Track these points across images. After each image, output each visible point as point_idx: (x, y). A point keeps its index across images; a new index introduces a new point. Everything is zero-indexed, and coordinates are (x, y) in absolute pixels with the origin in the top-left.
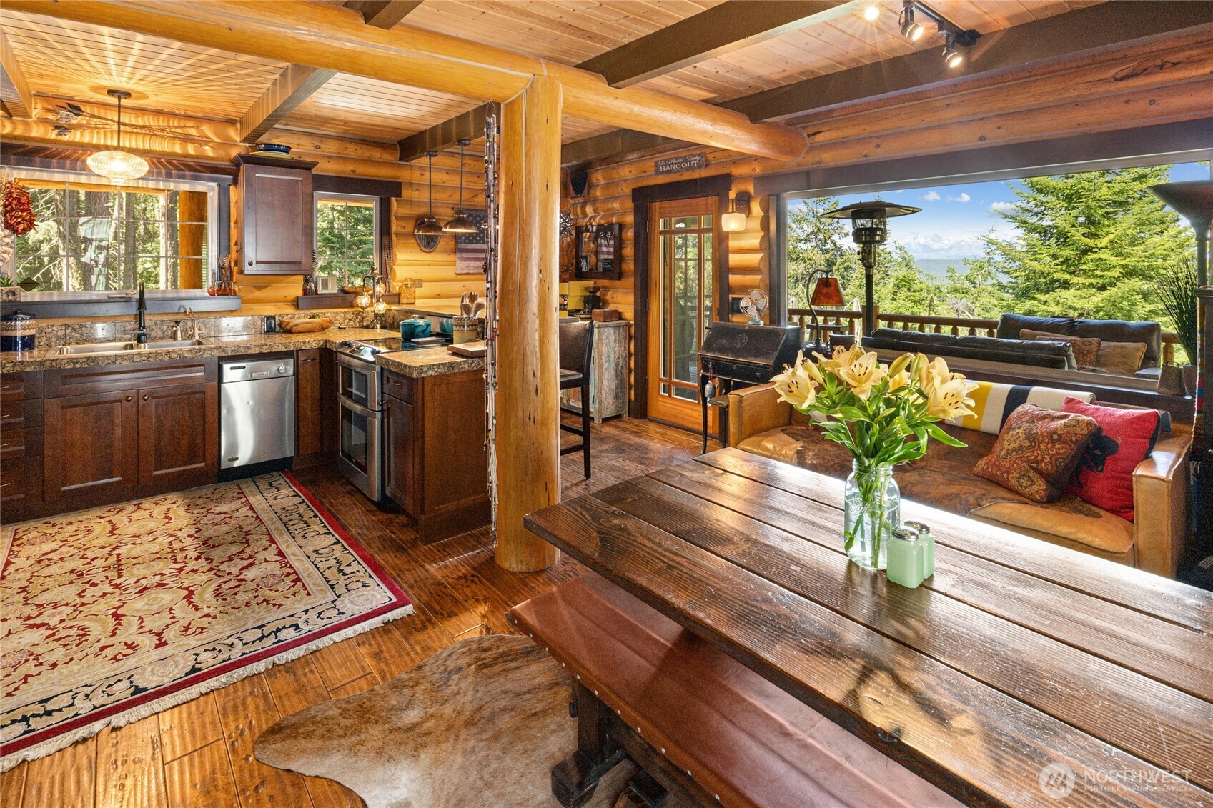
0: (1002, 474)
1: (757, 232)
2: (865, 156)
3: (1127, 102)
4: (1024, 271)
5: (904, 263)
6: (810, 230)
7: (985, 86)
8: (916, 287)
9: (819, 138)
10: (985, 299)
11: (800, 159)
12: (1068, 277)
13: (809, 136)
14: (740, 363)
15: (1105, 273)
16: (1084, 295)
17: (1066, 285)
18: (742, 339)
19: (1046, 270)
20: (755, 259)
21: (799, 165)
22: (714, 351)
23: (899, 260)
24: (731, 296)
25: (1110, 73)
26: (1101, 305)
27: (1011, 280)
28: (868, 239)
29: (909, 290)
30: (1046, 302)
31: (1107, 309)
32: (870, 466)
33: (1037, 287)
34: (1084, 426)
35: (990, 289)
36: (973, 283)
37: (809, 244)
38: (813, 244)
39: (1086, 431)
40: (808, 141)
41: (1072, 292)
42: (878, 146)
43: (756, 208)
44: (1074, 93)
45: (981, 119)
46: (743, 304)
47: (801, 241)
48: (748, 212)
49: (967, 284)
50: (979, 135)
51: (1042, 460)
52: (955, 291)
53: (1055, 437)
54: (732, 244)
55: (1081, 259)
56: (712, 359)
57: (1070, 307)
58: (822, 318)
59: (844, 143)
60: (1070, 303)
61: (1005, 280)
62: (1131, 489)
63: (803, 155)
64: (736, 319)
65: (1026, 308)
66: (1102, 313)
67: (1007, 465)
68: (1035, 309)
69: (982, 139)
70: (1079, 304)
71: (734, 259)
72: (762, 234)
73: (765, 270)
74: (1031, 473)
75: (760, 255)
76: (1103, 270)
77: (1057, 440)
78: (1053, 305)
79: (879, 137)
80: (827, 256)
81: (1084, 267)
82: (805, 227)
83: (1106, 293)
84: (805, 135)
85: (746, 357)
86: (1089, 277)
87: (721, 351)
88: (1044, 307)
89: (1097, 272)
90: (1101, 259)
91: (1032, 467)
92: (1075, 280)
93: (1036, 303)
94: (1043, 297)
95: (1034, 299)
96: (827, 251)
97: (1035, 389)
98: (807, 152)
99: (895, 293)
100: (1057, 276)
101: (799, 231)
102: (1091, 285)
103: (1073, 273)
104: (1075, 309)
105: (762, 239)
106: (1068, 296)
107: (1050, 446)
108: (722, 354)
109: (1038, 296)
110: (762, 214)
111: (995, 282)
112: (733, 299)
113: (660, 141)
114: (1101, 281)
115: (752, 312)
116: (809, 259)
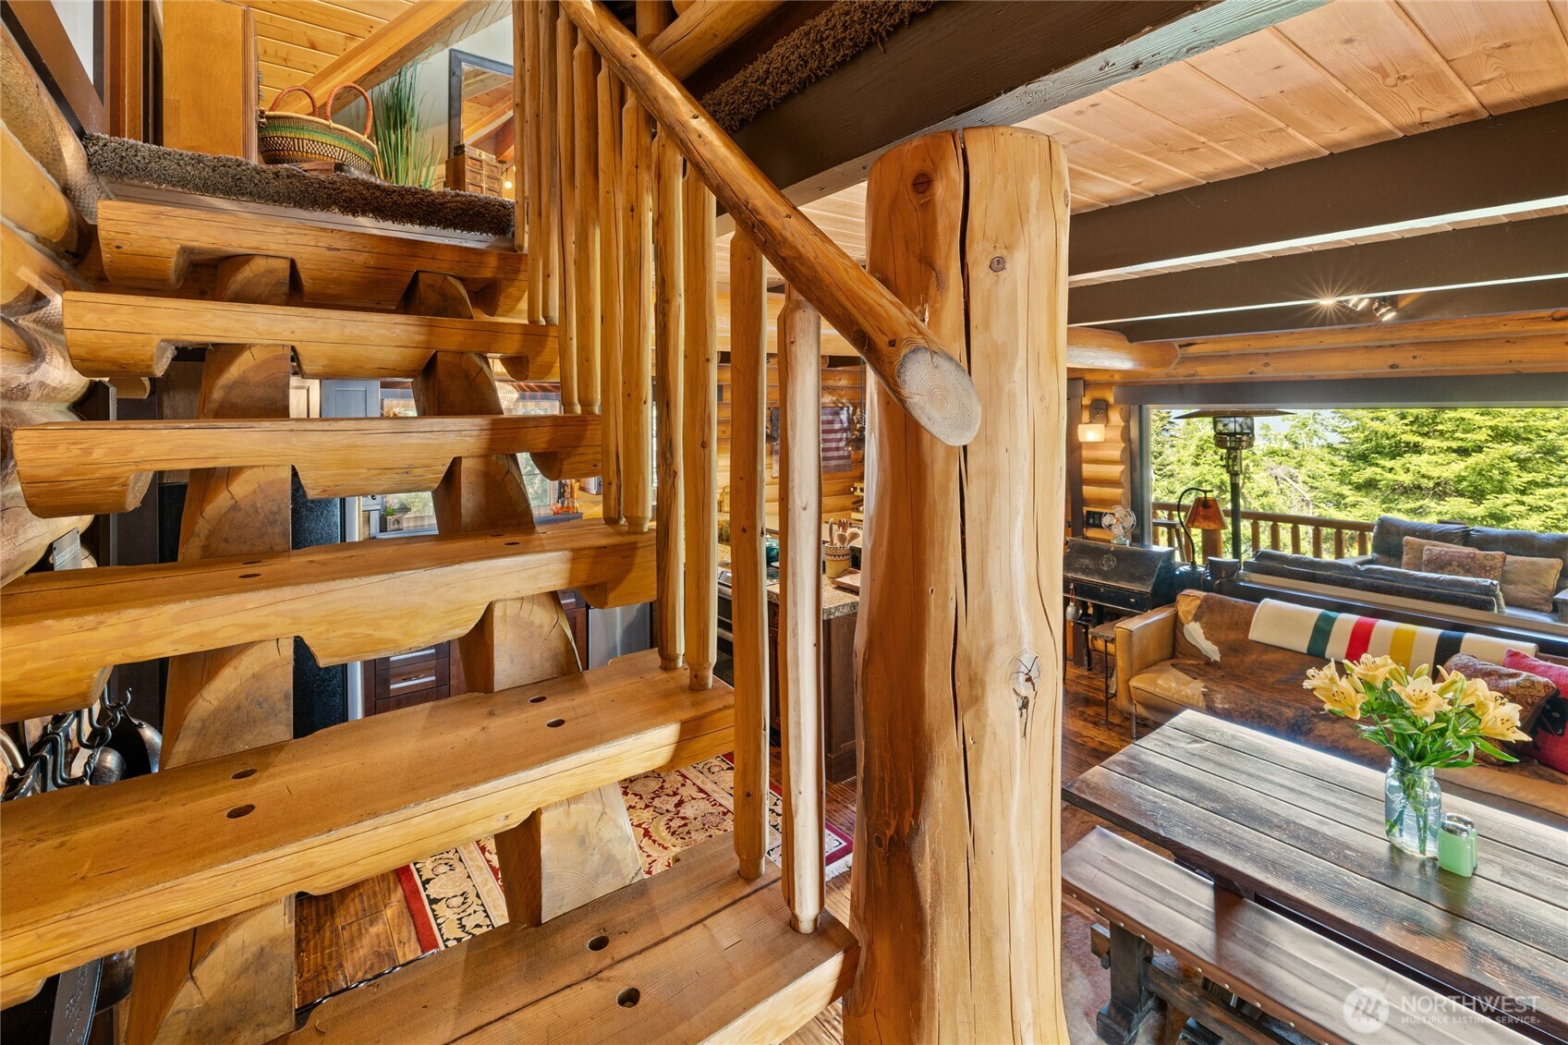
4: (1363, 432)
9: (1193, 349)
10: (1311, 465)
12: (1419, 439)
15: (1468, 435)
16: (1440, 461)
17: (1416, 449)
19: (1391, 431)
26: (1463, 474)
27: (1343, 440)
30: (1391, 470)
31: (1472, 478)
33: (1379, 450)
35: (1317, 451)
36: (1295, 443)
40: (1180, 351)
41: (1425, 457)
45: (1393, 346)
49: (1286, 445)
52: (1273, 453)
55: (1436, 417)
57: (1423, 476)
60: (1423, 471)
61: (1335, 439)
65: (1367, 476)
66: (1465, 483)
68: (1378, 477)
69: (1393, 367)
70: (1435, 472)
76: (1466, 431)
78: (1402, 472)
81: (1440, 427)
83: (1471, 460)
86: (1447, 439)
88: (1390, 476)
89: (1457, 435)
90: (1463, 419)
92: (1428, 443)
93: (1379, 470)
94: (1388, 463)
95: (1377, 465)
100: (1405, 438)
102: (1450, 449)
103: (1426, 435)
104: (1429, 478)
106: (1420, 462)
109: (1382, 462)
111: (1322, 442)
114: (1460, 443)
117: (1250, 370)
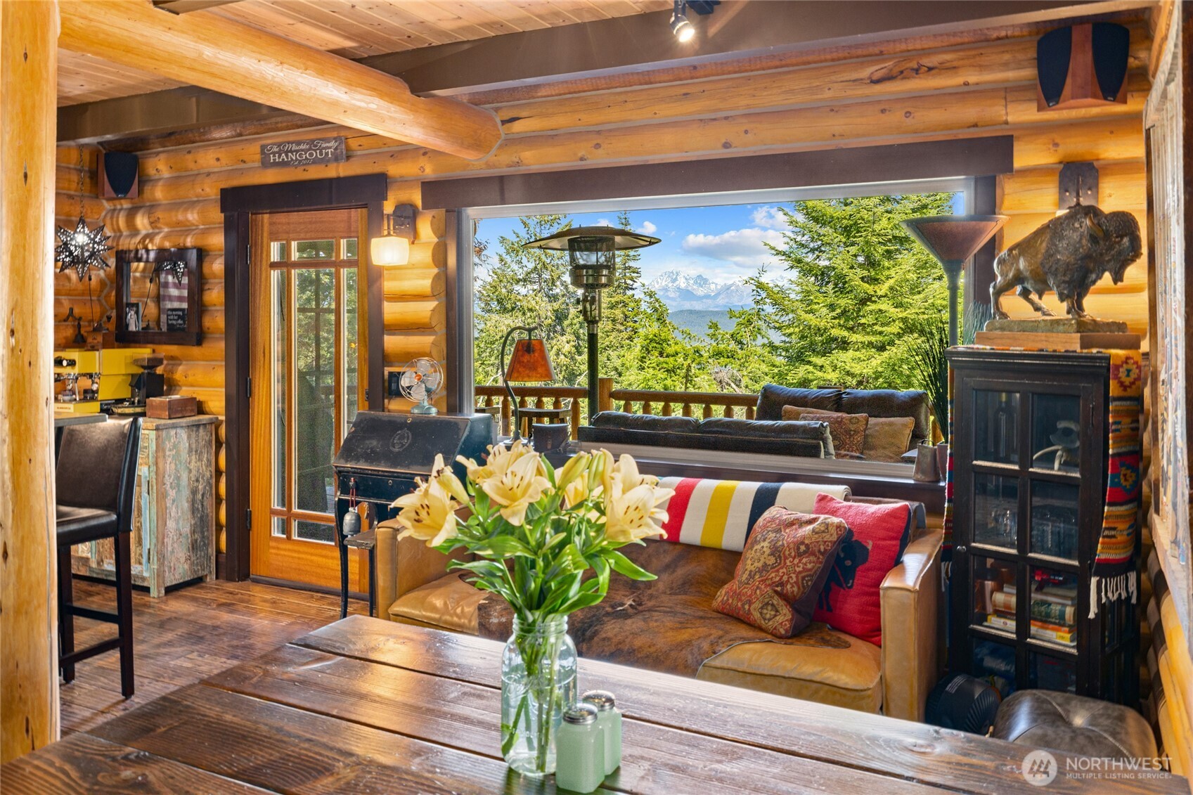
0: (743, 605)
1: (427, 267)
2: (582, 159)
3: (883, 111)
4: (798, 326)
5: (655, 316)
6: (531, 266)
7: (729, 73)
8: (670, 350)
9: (517, 127)
10: (756, 366)
11: (490, 157)
12: (845, 333)
13: (504, 122)
14: (399, 475)
15: (884, 329)
16: (863, 358)
17: (844, 345)
18: (402, 437)
19: (822, 324)
20: (425, 310)
21: (489, 166)
22: (357, 459)
23: (649, 311)
24: (387, 370)
25: (866, 72)
26: (880, 369)
27: (784, 338)
28: (591, 280)
29: (661, 354)
30: (822, 367)
31: (886, 374)
32: (534, 622)
33: (812, 348)
34: (832, 530)
35: (759, 350)
36: (740, 343)
37: (529, 287)
38: (536, 287)
39: (835, 538)
40: (503, 130)
41: (851, 353)
42: (598, 146)
43: (426, 229)
44: (828, 94)
45: (726, 118)
46: (404, 382)
47: (518, 281)
48: (414, 236)
49: (733, 346)
50: (724, 141)
51: (788, 581)
52: (718, 354)
53: (803, 548)
54: (389, 286)
55: (859, 310)
56: (355, 472)
57: (848, 373)
58: (535, 399)
59: (552, 137)
60: (848, 368)
61: (777, 338)
62: (878, 605)
63: (493, 151)
64: (394, 405)
65: (800, 375)
66: (881, 380)
67: (749, 593)
68: (810, 377)
69: (726, 145)
70: (857, 369)
71: (392, 311)
72: (436, 271)
73: (441, 329)
74: (776, 600)
75: (432, 304)
76: (883, 325)
77: (805, 552)
78: (830, 370)
79: (599, 132)
80: (556, 305)
81: (863, 321)
82: (525, 261)
83: (886, 354)
84: (498, 121)
85: (408, 466)
86: (868, 334)
87: (371, 457)
88: (820, 374)
89: (876, 327)
90: (880, 310)
91: (776, 592)
92: (854, 338)
93: (811, 368)
94: (818, 360)
95: (809, 363)
96: (553, 298)
97: (786, 486)
98: (501, 147)
99: (642, 359)
100: (836, 332)
101: (515, 267)
102: (871, 344)
103: (851, 329)
104: (853, 375)
105: (436, 278)
106: (845, 358)
107: (796, 561)
108: (371, 463)
109: (814, 359)
110: (436, 240)
111: (766, 341)
112: (391, 374)
113: (265, 111)
114: (879, 338)
115: (419, 395)
116: (530, 310)
117: (580, 155)
